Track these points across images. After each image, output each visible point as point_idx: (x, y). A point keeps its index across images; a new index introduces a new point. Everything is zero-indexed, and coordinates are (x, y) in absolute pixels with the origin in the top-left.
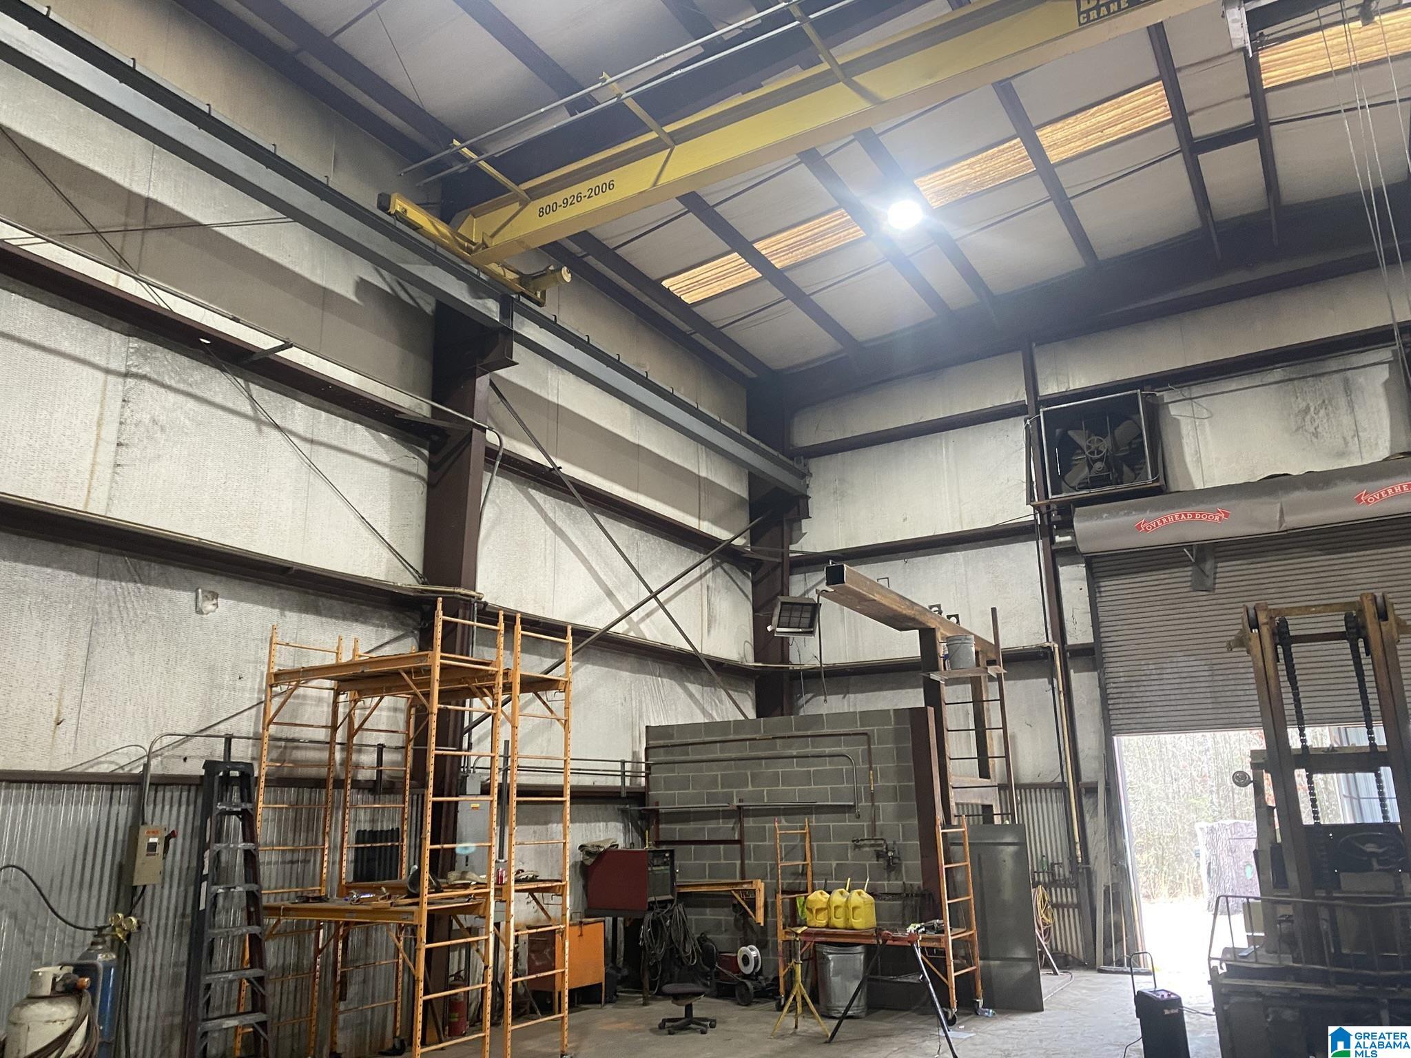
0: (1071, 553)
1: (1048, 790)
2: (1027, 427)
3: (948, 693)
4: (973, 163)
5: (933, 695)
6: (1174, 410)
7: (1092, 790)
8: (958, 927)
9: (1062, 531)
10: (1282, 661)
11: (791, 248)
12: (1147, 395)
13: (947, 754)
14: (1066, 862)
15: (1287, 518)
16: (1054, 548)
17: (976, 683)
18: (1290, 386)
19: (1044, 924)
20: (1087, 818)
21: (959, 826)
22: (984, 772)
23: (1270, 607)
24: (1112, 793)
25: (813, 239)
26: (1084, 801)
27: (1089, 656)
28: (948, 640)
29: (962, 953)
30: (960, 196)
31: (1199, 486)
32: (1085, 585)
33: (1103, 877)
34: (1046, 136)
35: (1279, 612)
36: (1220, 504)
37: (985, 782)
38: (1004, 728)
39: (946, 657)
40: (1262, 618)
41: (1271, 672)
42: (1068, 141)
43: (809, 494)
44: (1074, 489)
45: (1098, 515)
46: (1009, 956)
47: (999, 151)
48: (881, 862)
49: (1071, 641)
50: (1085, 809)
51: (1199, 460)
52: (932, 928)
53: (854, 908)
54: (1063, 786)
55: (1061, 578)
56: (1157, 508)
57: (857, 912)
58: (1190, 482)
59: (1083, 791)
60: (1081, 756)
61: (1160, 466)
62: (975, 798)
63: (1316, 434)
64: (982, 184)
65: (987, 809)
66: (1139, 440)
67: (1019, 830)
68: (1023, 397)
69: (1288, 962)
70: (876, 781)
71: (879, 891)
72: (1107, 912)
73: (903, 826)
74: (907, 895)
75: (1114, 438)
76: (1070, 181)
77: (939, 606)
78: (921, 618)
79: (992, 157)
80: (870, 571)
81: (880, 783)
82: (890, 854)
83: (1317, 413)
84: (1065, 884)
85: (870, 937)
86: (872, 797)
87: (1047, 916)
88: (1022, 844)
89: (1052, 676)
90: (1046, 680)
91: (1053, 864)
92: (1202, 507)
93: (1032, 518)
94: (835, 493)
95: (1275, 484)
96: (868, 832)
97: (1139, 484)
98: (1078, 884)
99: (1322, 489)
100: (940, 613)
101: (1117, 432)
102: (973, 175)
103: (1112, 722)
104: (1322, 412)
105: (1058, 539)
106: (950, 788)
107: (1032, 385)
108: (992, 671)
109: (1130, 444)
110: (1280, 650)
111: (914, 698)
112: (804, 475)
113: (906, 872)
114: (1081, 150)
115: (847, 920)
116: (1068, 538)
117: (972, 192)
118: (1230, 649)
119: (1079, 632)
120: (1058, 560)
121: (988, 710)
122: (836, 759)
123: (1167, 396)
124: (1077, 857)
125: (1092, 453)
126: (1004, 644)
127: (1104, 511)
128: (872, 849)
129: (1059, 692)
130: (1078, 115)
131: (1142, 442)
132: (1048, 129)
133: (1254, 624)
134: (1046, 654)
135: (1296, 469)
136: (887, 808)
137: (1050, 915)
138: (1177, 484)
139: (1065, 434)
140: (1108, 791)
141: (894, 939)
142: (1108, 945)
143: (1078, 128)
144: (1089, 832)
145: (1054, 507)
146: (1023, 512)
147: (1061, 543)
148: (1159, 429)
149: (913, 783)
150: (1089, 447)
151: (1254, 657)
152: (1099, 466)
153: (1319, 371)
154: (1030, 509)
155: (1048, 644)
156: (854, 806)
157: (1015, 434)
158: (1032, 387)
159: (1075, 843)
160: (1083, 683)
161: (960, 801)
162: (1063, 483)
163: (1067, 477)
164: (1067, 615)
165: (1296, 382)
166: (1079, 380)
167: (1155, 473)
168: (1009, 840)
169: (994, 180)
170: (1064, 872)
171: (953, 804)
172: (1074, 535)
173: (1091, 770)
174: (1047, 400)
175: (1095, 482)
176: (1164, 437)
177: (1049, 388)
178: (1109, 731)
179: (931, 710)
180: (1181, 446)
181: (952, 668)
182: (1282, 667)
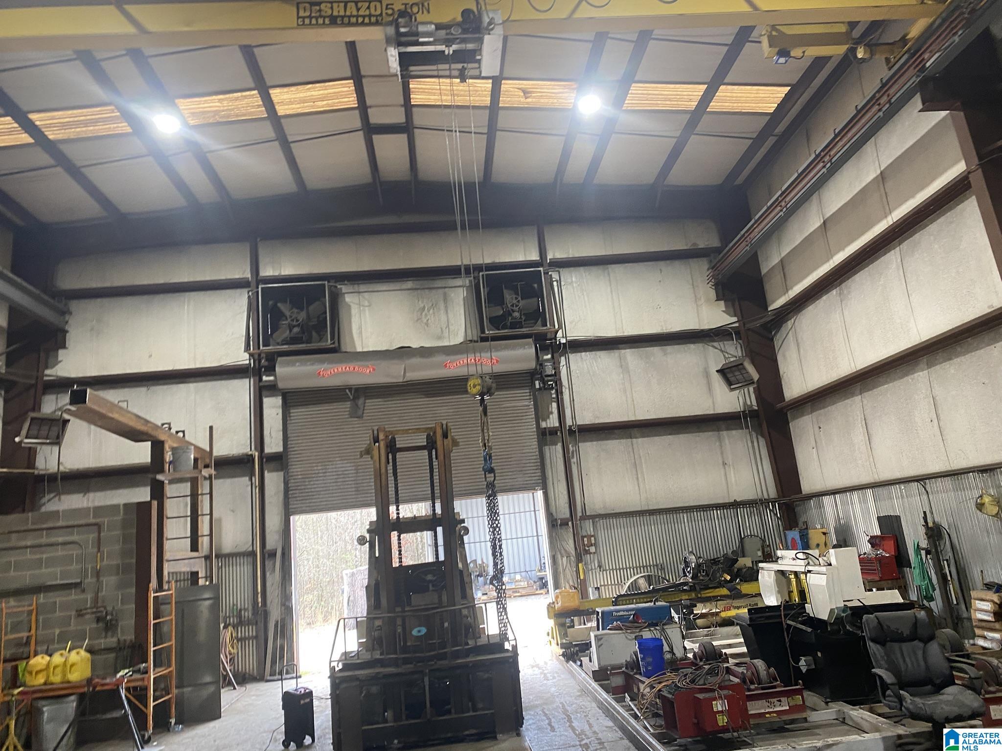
0: (272, 389)
1: (242, 558)
2: (249, 297)
3: (170, 490)
4: (223, 100)
5: (158, 492)
6: (348, 298)
7: (273, 554)
8: (161, 666)
9: (268, 373)
10: (391, 464)
11: (64, 126)
12: (331, 286)
13: (165, 536)
14: (250, 608)
15: (407, 374)
16: (261, 384)
17: (194, 482)
18: (416, 293)
19: (230, 654)
20: (268, 574)
21: (169, 590)
22: (194, 547)
23: (387, 430)
24: (286, 557)
25: (86, 124)
26: (267, 563)
27: (278, 461)
28: (173, 449)
29: (162, 686)
30: (211, 121)
31: (359, 349)
32: (280, 411)
33: (275, 614)
34: (276, 94)
35: (391, 432)
36: (370, 363)
37: (195, 554)
38: (211, 514)
39: (170, 463)
40: (381, 437)
41: (383, 470)
42: (291, 103)
43: (66, 328)
44: (278, 344)
45: (293, 364)
46: (199, 682)
47: (242, 96)
48: (101, 624)
49: (267, 450)
50: (267, 569)
51: (361, 333)
52: (139, 671)
53: (72, 666)
54: (253, 554)
55: (265, 406)
56: (331, 362)
57: (73, 669)
58: (355, 347)
59: (267, 556)
60: (268, 531)
61: (336, 334)
62: (184, 568)
63: (427, 324)
64: (229, 116)
65: (195, 575)
66: (324, 316)
67: (215, 589)
68: (248, 275)
69: (377, 655)
70: (102, 560)
71: (97, 648)
72: (275, 639)
73: (122, 595)
74: (120, 649)
75: (308, 313)
76: (292, 131)
77: (169, 424)
78: (154, 433)
79: (237, 99)
80: (112, 396)
81: (105, 562)
82: (108, 618)
83: (429, 311)
84: (249, 623)
85: (83, 687)
86: (98, 574)
87: (233, 648)
88: (216, 599)
89: (252, 475)
90: (247, 478)
91: (241, 610)
92: (359, 363)
93: (247, 362)
94: (92, 329)
95: (403, 352)
96: (91, 602)
97: (322, 345)
98: (257, 622)
99: (427, 357)
100: (170, 429)
101: (311, 308)
102: (222, 108)
103: (290, 507)
104: (431, 311)
105: (265, 378)
106: (164, 562)
107: (255, 268)
108: (205, 473)
109: (318, 317)
110: (390, 457)
111: (142, 494)
112: (65, 312)
113: (121, 629)
114: (300, 111)
115: (64, 675)
116: (272, 378)
117: (221, 120)
118: (361, 456)
119: (273, 444)
120: (264, 393)
121: (202, 501)
122: (69, 546)
123: (344, 288)
124: (258, 604)
125: (293, 320)
126: (216, 453)
127: (297, 361)
128: (94, 616)
129: (256, 487)
130: (299, 87)
131: (326, 317)
132: (278, 90)
133: (376, 440)
134: (248, 461)
135: (415, 345)
136: (109, 581)
137: (235, 647)
138: (346, 347)
139: (275, 305)
140: (283, 554)
141: (103, 685)
142: (274, 662)
143: (298, 96)
144: (268, 584)
145: (263, 355)
146: (242, 358)
147: (266, 381)
148: (338, 310)
149: (134, 561)
150: (291, 317)
151: (374, 462)
152: (296, 330)
153: (432, 286)
154: (247, 356)
155: (250, 453)
156: (81, 582)
157: (240, 302)
158: (255, 269)
159: (258, 593)
160: (273, 480)
161: (172, 570)
162: (271, 340)
163: (274, 335)
164: (266, 432)
165: (419, 291)
166: (288, 270)
167: (332, 338)
168: (207, 596)
169: (237, 116)
170: (248, 614)
171: (166, 573)
172: (275, 376)
173: (273, 540)
174: (265, 280)
175: (293, 340)
176: (341, 316)
177: (267, 271)
178: (287, 513)
179: (155, 503)
180: (350, 322)
181: (174, 470)
182: (390, 467)
